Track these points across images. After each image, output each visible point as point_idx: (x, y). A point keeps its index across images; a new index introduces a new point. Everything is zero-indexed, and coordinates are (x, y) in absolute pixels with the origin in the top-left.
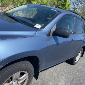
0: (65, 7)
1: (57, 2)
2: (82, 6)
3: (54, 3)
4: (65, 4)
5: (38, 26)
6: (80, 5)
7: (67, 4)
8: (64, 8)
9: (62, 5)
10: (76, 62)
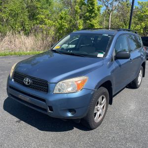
0: (95, 13)
1: (80, 9)
2: (120, 4)
3: (76, 11)
4: (93, 8)
5: (100, 55)
6: (116, 4)
7: (96, 7)
8: (93, 15)
9: (88, 11)
10: (139, 84)
